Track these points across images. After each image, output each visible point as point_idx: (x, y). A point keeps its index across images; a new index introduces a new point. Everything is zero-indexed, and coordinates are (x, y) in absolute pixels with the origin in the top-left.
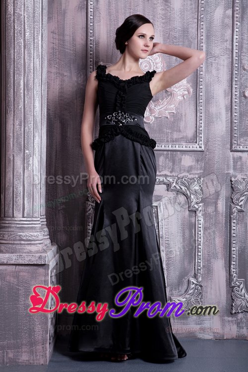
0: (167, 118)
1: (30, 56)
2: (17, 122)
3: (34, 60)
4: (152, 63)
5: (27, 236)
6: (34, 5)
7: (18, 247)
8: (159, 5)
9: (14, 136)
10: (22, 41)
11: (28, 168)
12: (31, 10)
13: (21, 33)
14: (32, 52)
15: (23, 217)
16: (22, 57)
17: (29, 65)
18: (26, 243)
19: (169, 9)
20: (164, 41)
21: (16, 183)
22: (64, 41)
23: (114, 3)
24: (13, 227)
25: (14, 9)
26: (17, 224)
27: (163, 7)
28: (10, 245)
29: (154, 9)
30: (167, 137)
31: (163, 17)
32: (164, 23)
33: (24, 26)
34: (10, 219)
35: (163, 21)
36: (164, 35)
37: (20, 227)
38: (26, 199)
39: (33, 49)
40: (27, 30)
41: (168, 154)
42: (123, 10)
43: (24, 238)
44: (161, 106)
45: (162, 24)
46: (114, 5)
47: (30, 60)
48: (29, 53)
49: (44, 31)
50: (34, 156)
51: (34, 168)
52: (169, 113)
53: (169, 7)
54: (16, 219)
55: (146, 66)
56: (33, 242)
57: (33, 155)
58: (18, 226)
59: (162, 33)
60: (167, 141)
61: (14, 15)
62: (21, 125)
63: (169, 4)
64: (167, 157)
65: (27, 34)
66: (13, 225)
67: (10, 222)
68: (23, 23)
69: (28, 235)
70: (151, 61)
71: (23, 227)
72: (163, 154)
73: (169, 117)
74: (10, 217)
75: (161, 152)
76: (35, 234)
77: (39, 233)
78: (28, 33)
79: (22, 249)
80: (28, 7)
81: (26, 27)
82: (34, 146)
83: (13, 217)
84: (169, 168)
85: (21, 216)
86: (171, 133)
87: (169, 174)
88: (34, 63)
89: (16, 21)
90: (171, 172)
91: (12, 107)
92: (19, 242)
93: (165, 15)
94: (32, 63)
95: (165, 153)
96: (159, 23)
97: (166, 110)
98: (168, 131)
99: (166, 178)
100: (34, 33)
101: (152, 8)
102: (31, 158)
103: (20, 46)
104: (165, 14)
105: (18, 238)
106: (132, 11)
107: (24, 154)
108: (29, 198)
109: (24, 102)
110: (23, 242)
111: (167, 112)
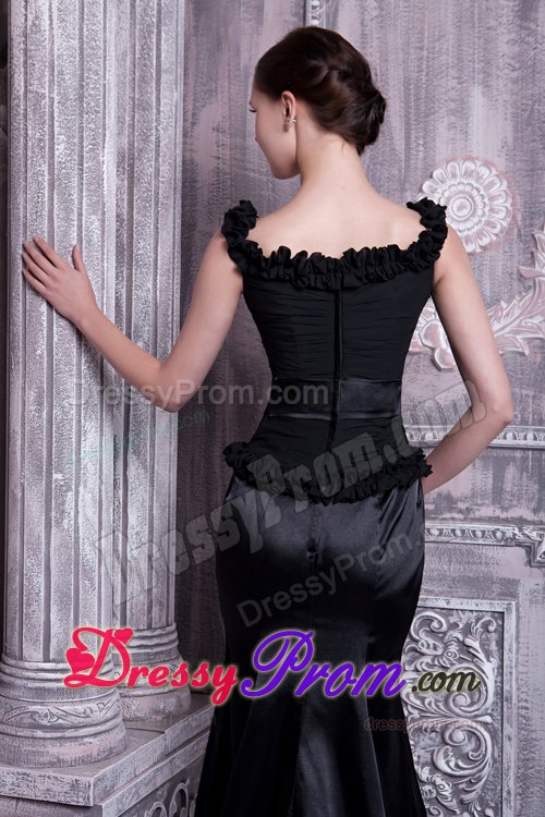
0: (522, 354)
1: (67, 210)
2: (32, 395)
3: (80, 220)
4: (478, 199)
5: (52, 715)
6: (82, 65)
7: (27, 747)
8: (501, 30)
9: (23, 433)
10: (45, 168)
11: (59, 523)
12: (71, 81)
13: (42, 148)
14: (75, 197)
15: (47, 659)
16: (45, 213)
17: (66, 234)
18: (48, 735)
19: (531, 39)
20: (516, 130)
21: (28, 563)
22: (243, 149)
23: (375, 35)
24: (20, 687)
25: (26, 82)
26: (29, 679)
27: (513, 36)
28: (7, 739)
29: (487, 41)
30: (524, 410)
31: (513, 62)
32: (515, 81)
33: (52, 126)
34: (12, 662)
35: (515, 74)
36: (515, 116)
37: (36, 689)
38: (54, 609)
39: (76, 189)
40: (60, 138)
41: (525, 459)
42: (401, 55)
43: (45, 722)
44: (504, 322)
45: (510, 85)
46: (375, 43)
47: (67, 219)
48: (66, 201)
49: (165, 129)
50: (81, 489)
51: (80, 521)
52: (530, 341)
53: (532, 33)
54: (27, 665)
55: (461, 208)
56: (69, 733)
57: (77, 486)
58: (30, 684)
59: (510, 110)
60: (524, 422)
61: (26, 97)
62: (40, 404)
63: (533, 26)
64: (523, 469)
65: (60, 149)
66: (18, 682)
67: (14, 671)
68: (46, 118)
69: (55, 711)
70: (475, 193)
71: (44, 689)
72: (514, 459)
73: (527, 352)
74: (15, 658)
75: (507, 453)
76: (80, 708)
77: (93, 706)
78: (62, 146)
79: (34, 753)
80: (61, 73)
81: (56, 130)
82: (79, 461)
83: (21, 658)
84: (530, 500)
85: (41, 656)
86: (534, 397)
87: (529, 516)
88: (80, 227)
89: (30, 116)
90: (535, 511)
91: (20, 354)
92: (27, 733)
93: (519, 57)
94: (75, 229)
95: (518, 454)
96: (501, 83)
97: (518, 333)
98: (524, 392)
99: (521, 530)
100: (81, 143)
101: (482, 41)
102: (70, 495)
103: (39, 184)
104: (520, 54)
105: (27, 721)
106: (425, 53)
107: (49, 482)
108: (63, 607)
109: (50, 337)
110: (39, 734)
111: (518, 337)
